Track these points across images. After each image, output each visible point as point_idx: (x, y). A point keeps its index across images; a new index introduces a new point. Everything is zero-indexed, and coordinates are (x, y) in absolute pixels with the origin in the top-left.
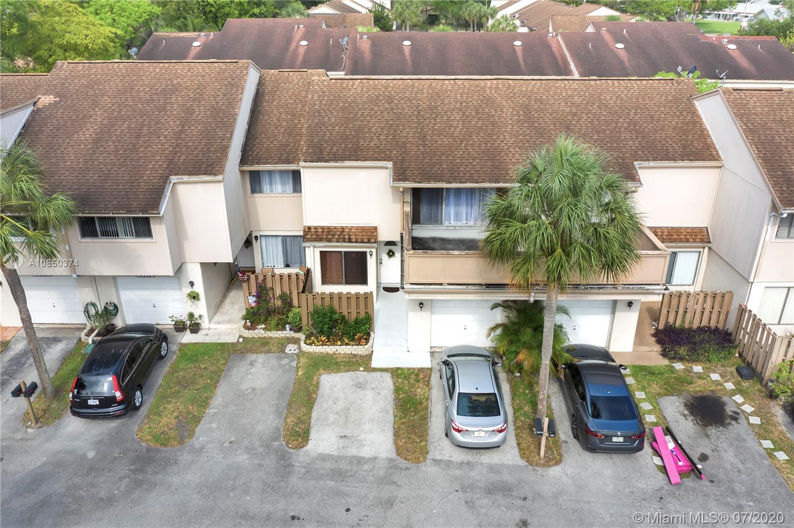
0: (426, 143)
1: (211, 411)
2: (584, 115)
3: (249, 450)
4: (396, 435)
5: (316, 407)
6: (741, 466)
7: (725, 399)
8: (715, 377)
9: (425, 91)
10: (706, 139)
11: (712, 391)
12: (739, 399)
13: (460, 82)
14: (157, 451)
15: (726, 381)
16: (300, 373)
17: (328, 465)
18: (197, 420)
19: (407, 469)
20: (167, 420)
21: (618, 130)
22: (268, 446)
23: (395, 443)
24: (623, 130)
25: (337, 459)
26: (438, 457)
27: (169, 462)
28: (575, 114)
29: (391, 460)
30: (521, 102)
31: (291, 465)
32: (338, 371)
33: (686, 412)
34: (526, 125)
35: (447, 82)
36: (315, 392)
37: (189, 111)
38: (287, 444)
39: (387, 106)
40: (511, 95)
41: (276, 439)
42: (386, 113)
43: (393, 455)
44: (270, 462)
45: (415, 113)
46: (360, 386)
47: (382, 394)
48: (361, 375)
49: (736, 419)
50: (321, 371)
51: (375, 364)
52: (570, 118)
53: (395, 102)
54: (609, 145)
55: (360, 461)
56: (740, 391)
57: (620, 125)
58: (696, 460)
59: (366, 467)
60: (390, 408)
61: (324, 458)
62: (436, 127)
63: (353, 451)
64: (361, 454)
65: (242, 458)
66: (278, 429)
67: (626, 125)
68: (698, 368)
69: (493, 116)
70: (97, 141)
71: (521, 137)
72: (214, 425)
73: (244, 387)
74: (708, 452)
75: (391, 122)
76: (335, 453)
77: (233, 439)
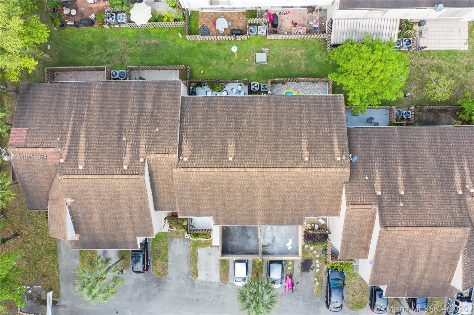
0: (226, 207)
1: (170, 264)
2: (293, 193)
3: (183, 279)
4: (220, 274)
5: (198, 263)
6: (305, 286)
7: (313, 261)
8: (315, 252)
9: (225, 178)
10: (339, 206)
11: (312, 257)
12: (317, 261)
13: (241, 173)
14: (160, 279)
15: (318, 254)
16: (191, 249)
17: (204, 284)
18: (167, 267)
19: (223, 286)
20: (159, 268)
21: (305, 201)
22: (188, 278)
23: (220, 277)
24: (307, 201)
25: (206, 282)
26: (231, 282)
27: (165, 283)
28: (289, 192)
29: (219, 283)
30: (267, 185)
31: (194, 284)
32: (202, 247)
33: (300, 266)
34: (267, 198)
35: (235, 173)
36: (197, 257)
37: (130, 207)
38: (193, 277)
39: (209, 188)
40: (264, 181)
41: (189, 275)
42: (208, 192)
43: (220, 281)
44: (189, 282)
45: (221, 192)
46: (210, 254)
47: (216, 257)
48: (209, 248)
49: (312, 269)
50: (198, 248)
51: (213, 245)
52: (286, 194)
53: (212, 185)
54: (298, 208)
55: (212, 283)
56: (319, 258)
57: (306, 198)
58: (295, 284)
59: (213, 285)
60: (219, 264)
61: (202, 282)
62: (230, 200)
63: (209, 280)
64: (212, 281)
65: (182, 281)
66: (189, 271)
67: (309, 198)
68: (311, 248)
69: (254, 193)
70: (102, 221)
71: (264, 205)
72: (172, 270)
73: (176, 254)
74: (299, 281)
75: (211, 197)
76: (205, 280)
77: (178, 275)
